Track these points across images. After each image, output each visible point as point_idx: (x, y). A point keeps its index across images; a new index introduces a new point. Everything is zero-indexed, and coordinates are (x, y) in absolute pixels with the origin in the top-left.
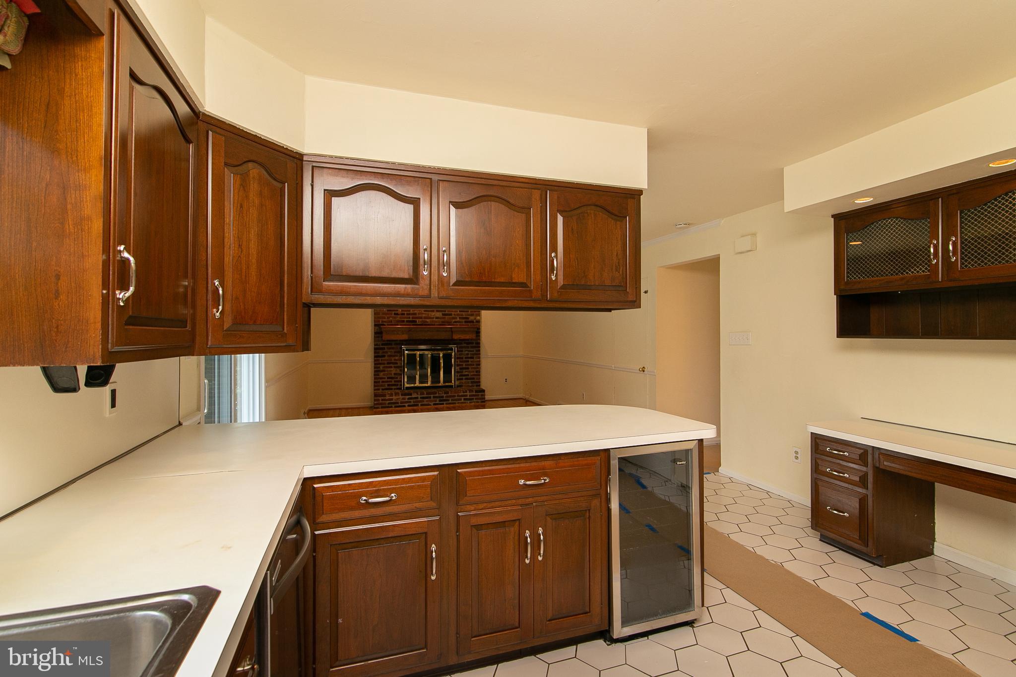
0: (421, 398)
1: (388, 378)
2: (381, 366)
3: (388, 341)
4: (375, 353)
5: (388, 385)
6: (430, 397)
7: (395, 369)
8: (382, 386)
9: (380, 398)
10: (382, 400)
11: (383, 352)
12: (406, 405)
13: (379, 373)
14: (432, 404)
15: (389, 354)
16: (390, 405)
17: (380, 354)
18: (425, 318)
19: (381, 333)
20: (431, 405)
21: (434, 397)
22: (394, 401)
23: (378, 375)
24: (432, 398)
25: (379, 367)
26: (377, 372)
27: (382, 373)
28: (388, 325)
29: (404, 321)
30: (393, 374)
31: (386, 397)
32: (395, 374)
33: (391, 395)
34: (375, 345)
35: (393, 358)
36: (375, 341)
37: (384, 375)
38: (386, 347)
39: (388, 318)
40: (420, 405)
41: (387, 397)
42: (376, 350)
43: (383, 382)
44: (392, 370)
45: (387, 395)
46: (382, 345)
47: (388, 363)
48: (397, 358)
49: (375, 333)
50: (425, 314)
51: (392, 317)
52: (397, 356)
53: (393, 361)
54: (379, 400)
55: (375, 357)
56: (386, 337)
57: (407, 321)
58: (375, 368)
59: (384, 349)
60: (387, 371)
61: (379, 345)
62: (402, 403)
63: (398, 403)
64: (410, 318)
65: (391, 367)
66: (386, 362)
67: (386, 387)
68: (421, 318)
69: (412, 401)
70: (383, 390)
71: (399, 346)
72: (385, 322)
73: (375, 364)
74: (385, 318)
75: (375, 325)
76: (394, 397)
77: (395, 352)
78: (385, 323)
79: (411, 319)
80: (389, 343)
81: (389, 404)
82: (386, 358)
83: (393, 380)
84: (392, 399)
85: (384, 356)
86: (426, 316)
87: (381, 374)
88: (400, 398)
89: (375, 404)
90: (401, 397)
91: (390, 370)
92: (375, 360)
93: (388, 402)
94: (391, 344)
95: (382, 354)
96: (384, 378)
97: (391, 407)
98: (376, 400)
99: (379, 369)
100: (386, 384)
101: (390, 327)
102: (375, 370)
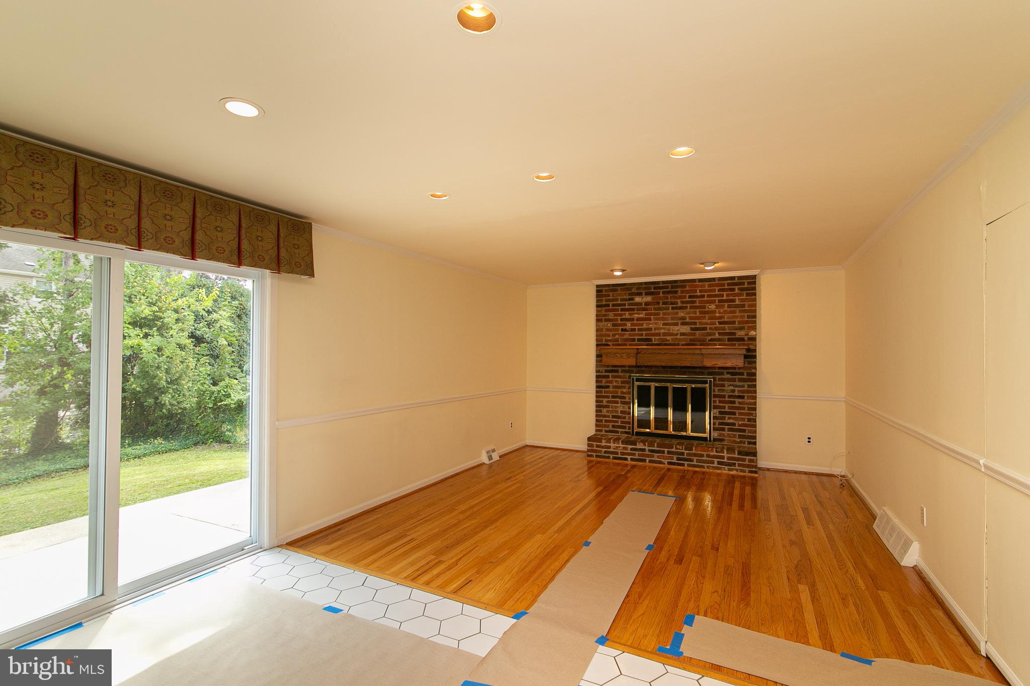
0: (650, 451)
1: (613, 417)
2: (605, 400)
3: (613, 366)
4: (597, 382)
5: (613, 426)
6: (663, 452)
7: (622, 405)
8: (605, 426)
9: (595, 443)
10: (597, 446)
11: (607, 382)
12: (629, 457)
13: (602, 409)
14: (666, 461)
15: (615, 384)
16: (607, 455)
17: (603, 384)
18: (665, 334)
19: (602, 356)
21: (669, 452)
22: (612, 450)
23: (601, 412)
24: (666, 454)
25: (602, 402)
26: (599, 407)
27: (605, 410)
28: (613, 345)
29: (634, 340)
30: (619, 412)
32: (622, 412)
33: (609, 441)
34: (597, 372)
35: (620, 390)
36: (597, 366)
37: (608, 412)
38: (610, 374)
39: (613, 336)
40: (647, 461)
41: (603, 444)
43: (606, 421)
44: (618, 407)
45: (603, 441)
46: (606, 371)
47: (613, 397)
48: (624, 390)
50: (664, 329)
51: (618, 334)
52: (624, 387)
53: (619, 394)
54: (592, 445)
55: (597, 387)
56: (608, 361)
57: (639, 340)
58: (596, 401)
59: (608, 377)
60: (612, 407)
61: (602, 372)
62: (622, 454)
63: (617, 453)
64: (642, 335)
65: (617, 402)
66: (611, 395)
67: (611, 428)
68: (659, 334)
69: (637, 453)
70: (606, 431)
71: (628, 375)
72: (610, 341)
73: (597, 397)
74: (609, 336)
75: (597, 345)
76: (612, 445)
77: (623, 382)
78: (609, 343)
79: (644, 337)
80: (614, 369)
81: (605, 452)
82: (611, 389)
83: (619, 420)
84: (609, 447)
85: (608, 387)
86: (666, 331)
87: (604, 411)
88: (619, 447)
89: (588, 450)
90: (620, 445)
91: (616, 407)
92: (597, 392)
93: (604, 450)
94: (617, 371)
95: (605, 384)
96: (609, 417)
97: (609, 457)
98: (589, 445)
99: (602, 404)
100: (611, 424)
101: (614, 347)
102: (597, 404)
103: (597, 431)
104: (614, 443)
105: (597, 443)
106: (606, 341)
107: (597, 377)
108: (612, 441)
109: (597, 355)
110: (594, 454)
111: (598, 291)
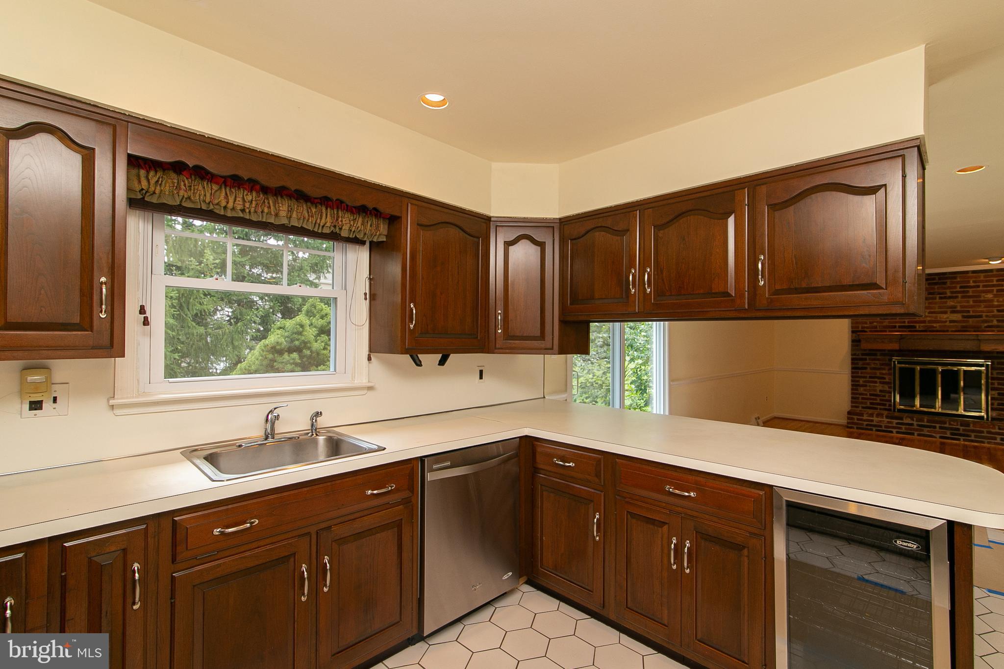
0: (918, 425)
1: (871, 395)
2: (861, 381)
3: (870, 350)
4: (852, 363)
5: (871, 403)
6: (935, 427)
7: (881, 385)
8: (862, 403)
9: (855, 417)
10: (858, 419)
11: (864, 364)
12: (894, 431)
13: (858, 388)
14: (938, 436)
15: (873, 366)
16: (869, 427)
17: (860, 366)
18: (930, 322)
19: (859, 341)
20: (936, 437)
21: (941, 428)
22: (874, 423)
23: (857, 390)
24: (938, 429)
25: (858, 381)
26: (855, 385)
27: (862, 389)
28: (871, 331)
29: (895, 327)
30: (878, 391)
31: (863, 416)
32: (881, 391)
33: (872, 415)
34: (852, 355)
35: (878, 372)
36: (852, 350)
37: (865, 390)
38: (868, 357)
39: (870, 323)
40: (916, 434)
41: (865, 417)
42: (853, 360)
43: (863, 398)
44: (876, 386)
45: (865, 415)
46: (863, 354)
47: (870, 377)
48: (884, 372)
49: (853, 341)
50: (930, 317)
51: (877, 322)
52: (884, 369)
53: (878, 375)
54: (852, 419)
55: (853, 368)
56: (864, 345)
57: (900, 327)
58: (852, 381)
59: (866, 359)
60: (870, 386)
61: (858, 355)
62: (886, 427)
63: (881, 426)
64: (904, 322)
65: (876, 382)
66: (868, 376)
67: (868, 405)
68: (924, 322)
69: (903, 427)
70: (863, 408)
71: (887, 358)
72: (867, 328)
73: (852, 377)
74: (866, 323)
75: (853, 332)
76: (875, 419)
77: (882, 364)
78: (865, 330)
79: (907, 324)
80: (872, 353)
81: (867, 425)
82: (868, 370)
83: (878, 398)
84: (872, 421)
85: (866, 368)
86: (933, 319)
87: (861, 390)
88: (883, 421)
89: (848, 423)
90: (884, 419)
91: (875, 386)
92: (852, 373)
93: (865, 423)
94: (876, 355)
95: (862, 366)
96: (866, 395)
97: (871, 430)
98: (848, 418)
99: (858, 383)
100: (868, 402)
101: (871, 333)
102: (853, 383)
103: (852, 407)
104: (878, 418)
105: (858, 417)
106: (862, 328)
107: (852, 359)
108: (875, 415)
109: (852, 340)
110: (855, 426)
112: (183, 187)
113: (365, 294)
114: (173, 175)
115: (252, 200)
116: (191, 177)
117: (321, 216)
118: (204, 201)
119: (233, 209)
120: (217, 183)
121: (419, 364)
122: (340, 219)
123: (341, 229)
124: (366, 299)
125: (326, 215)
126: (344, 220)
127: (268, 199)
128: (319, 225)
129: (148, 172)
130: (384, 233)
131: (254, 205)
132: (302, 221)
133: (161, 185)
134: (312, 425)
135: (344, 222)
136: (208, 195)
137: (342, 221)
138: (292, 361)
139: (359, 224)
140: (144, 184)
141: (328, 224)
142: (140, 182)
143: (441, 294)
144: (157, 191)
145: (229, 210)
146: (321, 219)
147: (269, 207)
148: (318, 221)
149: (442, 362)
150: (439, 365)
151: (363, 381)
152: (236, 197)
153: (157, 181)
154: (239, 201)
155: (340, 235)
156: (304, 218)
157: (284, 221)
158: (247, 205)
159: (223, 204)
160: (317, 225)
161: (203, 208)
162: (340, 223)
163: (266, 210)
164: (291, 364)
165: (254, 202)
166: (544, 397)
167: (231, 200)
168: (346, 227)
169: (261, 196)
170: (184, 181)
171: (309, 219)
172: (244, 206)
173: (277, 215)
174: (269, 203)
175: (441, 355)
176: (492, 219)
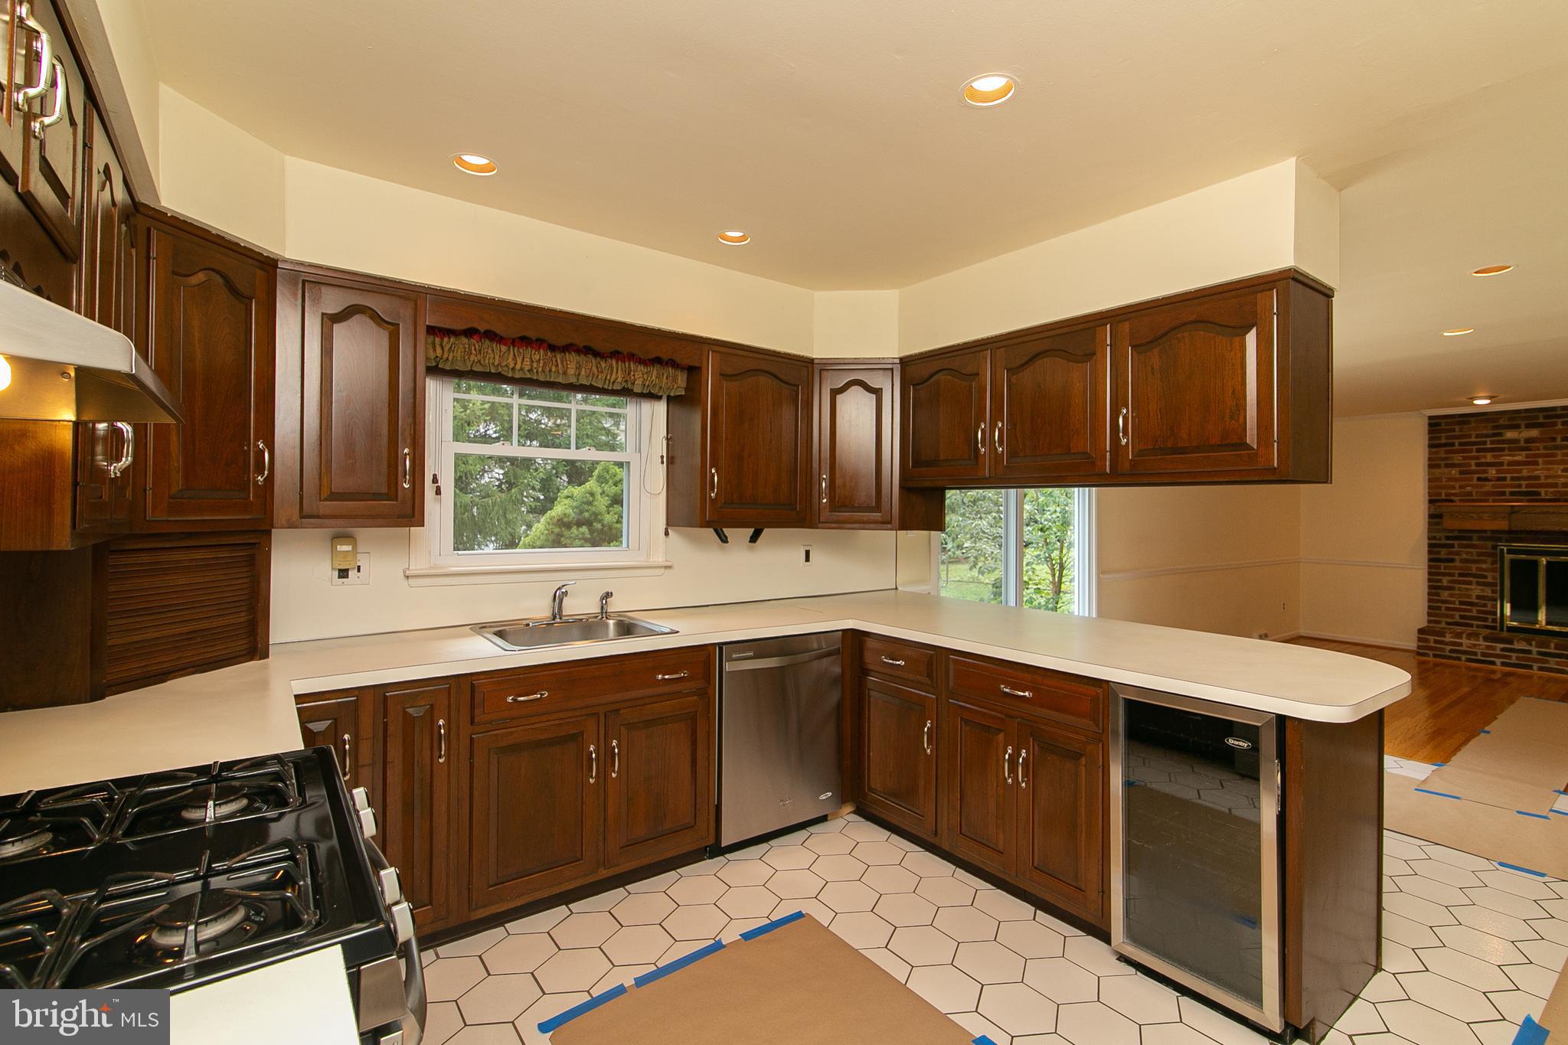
0: (1540, 653)
1: (1461, 603)
2: (1445, 581)
3: (1460, 531)
4: (1430, 552)
5: (1462, 617)
7: (1479, 587)
8: (1447, 616)
9: (1431, 638)
10: (1436, 642)
11: (1450, 553)
12: (1498, 661)
13: (1439, 591)
15: (1464, 556)
16: (1455, 655)
17: (1442, 556)
19: (1440, 516)
22: (1464, 648)
23: (1438, 595)
25: (1440, 581)
26: (1434, 588)
27: (1446, 593)
28: (1461, 500)
29: (1502, 493)
30: (1474, 597)
31: (1445, 637)
32: (1479, 597)
33: (1459, 635)
34: (1429, 539)
35: (1473, 566)
36: (1429, 531)
37: (1451, 595)
38: (1456, 543)
39: (1460, 487)
40: (1535, 668)
41: (1448, 638)
42: (1432, 547)
43: (1447, 609)
44: (1471, 589)
45: (1448, 636)
46: (1448, 538)
47: (1460, 575)
48: (1484, 566)
49: (1431, 516)
51: (1472, 486)
52: (1484, 562)
53: (1474, 571)
54: (1427, 640)
55: (1430, 560)
56: (1448, 523)
57: (1513, 493)
58: (1429, 580)
59: (1452, 546)
60: (1459, 589)
61: (1440, 539)
62: (1485, 655)
63: (1473, 653)
64: (1519, 486)
65: (1470, 583)
66: (1457, 572)
67: (1457, 619)
68: (1554, 485)
69: (1514, 655)
70: (1448, 624)
71: (1490, 543)
72: (1455, 495)
73: (1430, 574)
74: (1454, 488)
75: (1431, 502)
76: (1464, 641)
77: (1481, 554)
78: (1454, 498)
79: (1524, 489)
80: (1464, 535)
81: (1451, 651)
82: (1457, 564)
83: (1474, 609)
84: (1461, 644)
85: (1453, 560)
87: (1445, 595)
88: (1479, 645)
89: (1419, 647)
90: (1482, 642)
91: (1468, 589)
92: (1430, 567)
93: (1448, 648)
94: (1470, 539)
95: (1446, 556)
96: (1453, 602)
97: (1459, 659)
98: (1420, 640)
99: (1440, 584)
100: (1457, 614)
101: (1462, 504)
102: (1430, 584)
103: (1429, 622)
104: (1470, 640)
105: (1436, 638)
106: (1447, 495)
107: (1430, 545)
108: (1464, 636)
109: (1429, 515)
110: (1431, 653)
111: (1430, 425)
112: (474, 352)
113: (662, 457)
114: (464, 340)
115: (540, 360)
116: (481, 341)
117: (612, 371)
118: (493, 364)
119: (522, 369)
120: (505, 345)
121: (724, 539)
122: (632, 373)
123: (633, 384)
124: (662, 463)
125: (617, 369)
126: (636, 374)
127: (555, 357)
128: (609, 381)
129: (442, 339)
130: (682, 386)
131: (541, 365)
132: (591, 378)
133: (453, 351)
134: (602, 608)
135: (636, 377)
136: (497, 357)
137: (634, 375)
138: (580, 536)
139: (654, 378)
140: (439, 351)
141: (619, 380)
142: (435, 350)
143: (749, 456)
144: (450, 358)
145: (517, 372)
146: (611, 374)
147: (557, 366)
148: (608, 377)
149: (754, 539)
150: (750, 542)
151: (660, 559)
152: (524, 357)
153: (451, 347)
154: (527, 361)
155: (632, 390)
156: (594, 375)
157: (573, 380)
158: (535, 365)
159: (511, 366)
160: (607, 382)
161: (492, 371)
162: (632, 377)
163: (554, 369)
164: (580, 539)
165: (541, 361)
166: (896, 588)
167: (519, 361)
168: (639, 382)
169: (549, 354)
170: (474, 345)
171: (598, 376)
172: (532, 367)
173: (565, 373)
174: (556, 361)
175: (753, 529)
176: (816, 361)
